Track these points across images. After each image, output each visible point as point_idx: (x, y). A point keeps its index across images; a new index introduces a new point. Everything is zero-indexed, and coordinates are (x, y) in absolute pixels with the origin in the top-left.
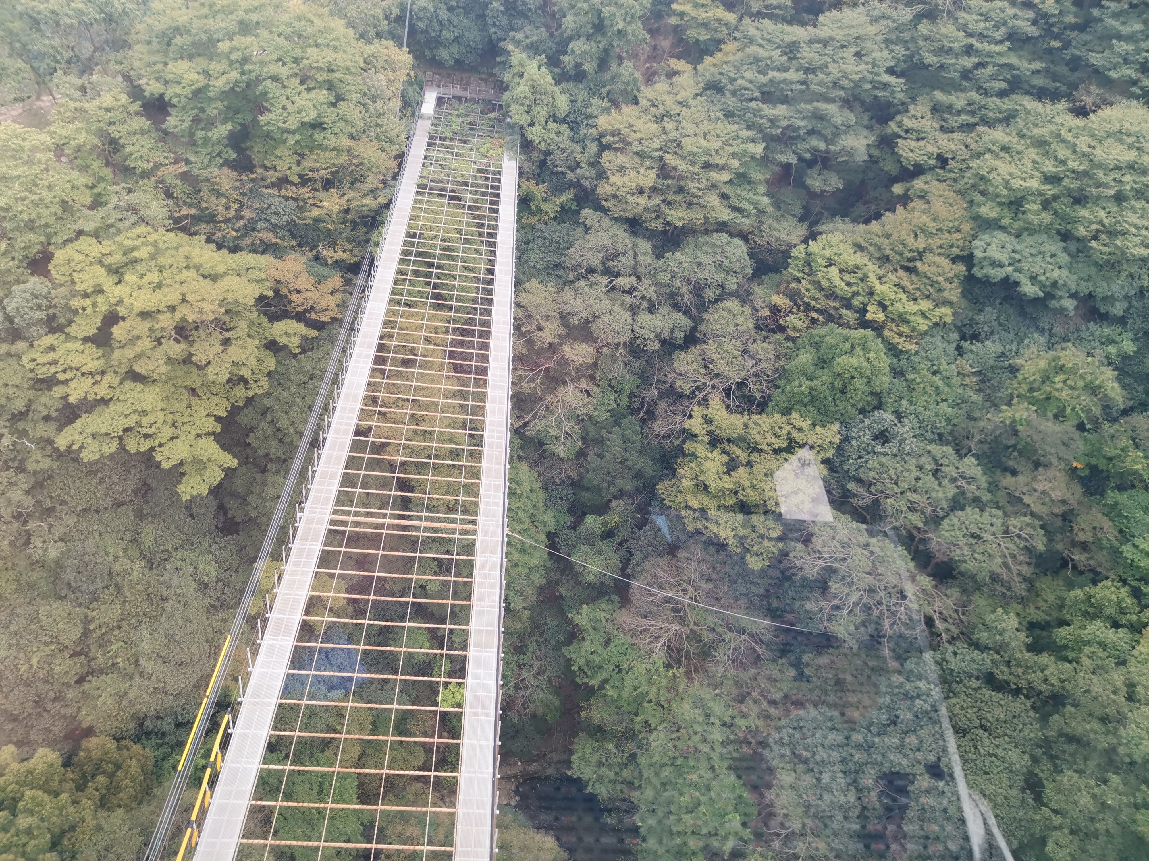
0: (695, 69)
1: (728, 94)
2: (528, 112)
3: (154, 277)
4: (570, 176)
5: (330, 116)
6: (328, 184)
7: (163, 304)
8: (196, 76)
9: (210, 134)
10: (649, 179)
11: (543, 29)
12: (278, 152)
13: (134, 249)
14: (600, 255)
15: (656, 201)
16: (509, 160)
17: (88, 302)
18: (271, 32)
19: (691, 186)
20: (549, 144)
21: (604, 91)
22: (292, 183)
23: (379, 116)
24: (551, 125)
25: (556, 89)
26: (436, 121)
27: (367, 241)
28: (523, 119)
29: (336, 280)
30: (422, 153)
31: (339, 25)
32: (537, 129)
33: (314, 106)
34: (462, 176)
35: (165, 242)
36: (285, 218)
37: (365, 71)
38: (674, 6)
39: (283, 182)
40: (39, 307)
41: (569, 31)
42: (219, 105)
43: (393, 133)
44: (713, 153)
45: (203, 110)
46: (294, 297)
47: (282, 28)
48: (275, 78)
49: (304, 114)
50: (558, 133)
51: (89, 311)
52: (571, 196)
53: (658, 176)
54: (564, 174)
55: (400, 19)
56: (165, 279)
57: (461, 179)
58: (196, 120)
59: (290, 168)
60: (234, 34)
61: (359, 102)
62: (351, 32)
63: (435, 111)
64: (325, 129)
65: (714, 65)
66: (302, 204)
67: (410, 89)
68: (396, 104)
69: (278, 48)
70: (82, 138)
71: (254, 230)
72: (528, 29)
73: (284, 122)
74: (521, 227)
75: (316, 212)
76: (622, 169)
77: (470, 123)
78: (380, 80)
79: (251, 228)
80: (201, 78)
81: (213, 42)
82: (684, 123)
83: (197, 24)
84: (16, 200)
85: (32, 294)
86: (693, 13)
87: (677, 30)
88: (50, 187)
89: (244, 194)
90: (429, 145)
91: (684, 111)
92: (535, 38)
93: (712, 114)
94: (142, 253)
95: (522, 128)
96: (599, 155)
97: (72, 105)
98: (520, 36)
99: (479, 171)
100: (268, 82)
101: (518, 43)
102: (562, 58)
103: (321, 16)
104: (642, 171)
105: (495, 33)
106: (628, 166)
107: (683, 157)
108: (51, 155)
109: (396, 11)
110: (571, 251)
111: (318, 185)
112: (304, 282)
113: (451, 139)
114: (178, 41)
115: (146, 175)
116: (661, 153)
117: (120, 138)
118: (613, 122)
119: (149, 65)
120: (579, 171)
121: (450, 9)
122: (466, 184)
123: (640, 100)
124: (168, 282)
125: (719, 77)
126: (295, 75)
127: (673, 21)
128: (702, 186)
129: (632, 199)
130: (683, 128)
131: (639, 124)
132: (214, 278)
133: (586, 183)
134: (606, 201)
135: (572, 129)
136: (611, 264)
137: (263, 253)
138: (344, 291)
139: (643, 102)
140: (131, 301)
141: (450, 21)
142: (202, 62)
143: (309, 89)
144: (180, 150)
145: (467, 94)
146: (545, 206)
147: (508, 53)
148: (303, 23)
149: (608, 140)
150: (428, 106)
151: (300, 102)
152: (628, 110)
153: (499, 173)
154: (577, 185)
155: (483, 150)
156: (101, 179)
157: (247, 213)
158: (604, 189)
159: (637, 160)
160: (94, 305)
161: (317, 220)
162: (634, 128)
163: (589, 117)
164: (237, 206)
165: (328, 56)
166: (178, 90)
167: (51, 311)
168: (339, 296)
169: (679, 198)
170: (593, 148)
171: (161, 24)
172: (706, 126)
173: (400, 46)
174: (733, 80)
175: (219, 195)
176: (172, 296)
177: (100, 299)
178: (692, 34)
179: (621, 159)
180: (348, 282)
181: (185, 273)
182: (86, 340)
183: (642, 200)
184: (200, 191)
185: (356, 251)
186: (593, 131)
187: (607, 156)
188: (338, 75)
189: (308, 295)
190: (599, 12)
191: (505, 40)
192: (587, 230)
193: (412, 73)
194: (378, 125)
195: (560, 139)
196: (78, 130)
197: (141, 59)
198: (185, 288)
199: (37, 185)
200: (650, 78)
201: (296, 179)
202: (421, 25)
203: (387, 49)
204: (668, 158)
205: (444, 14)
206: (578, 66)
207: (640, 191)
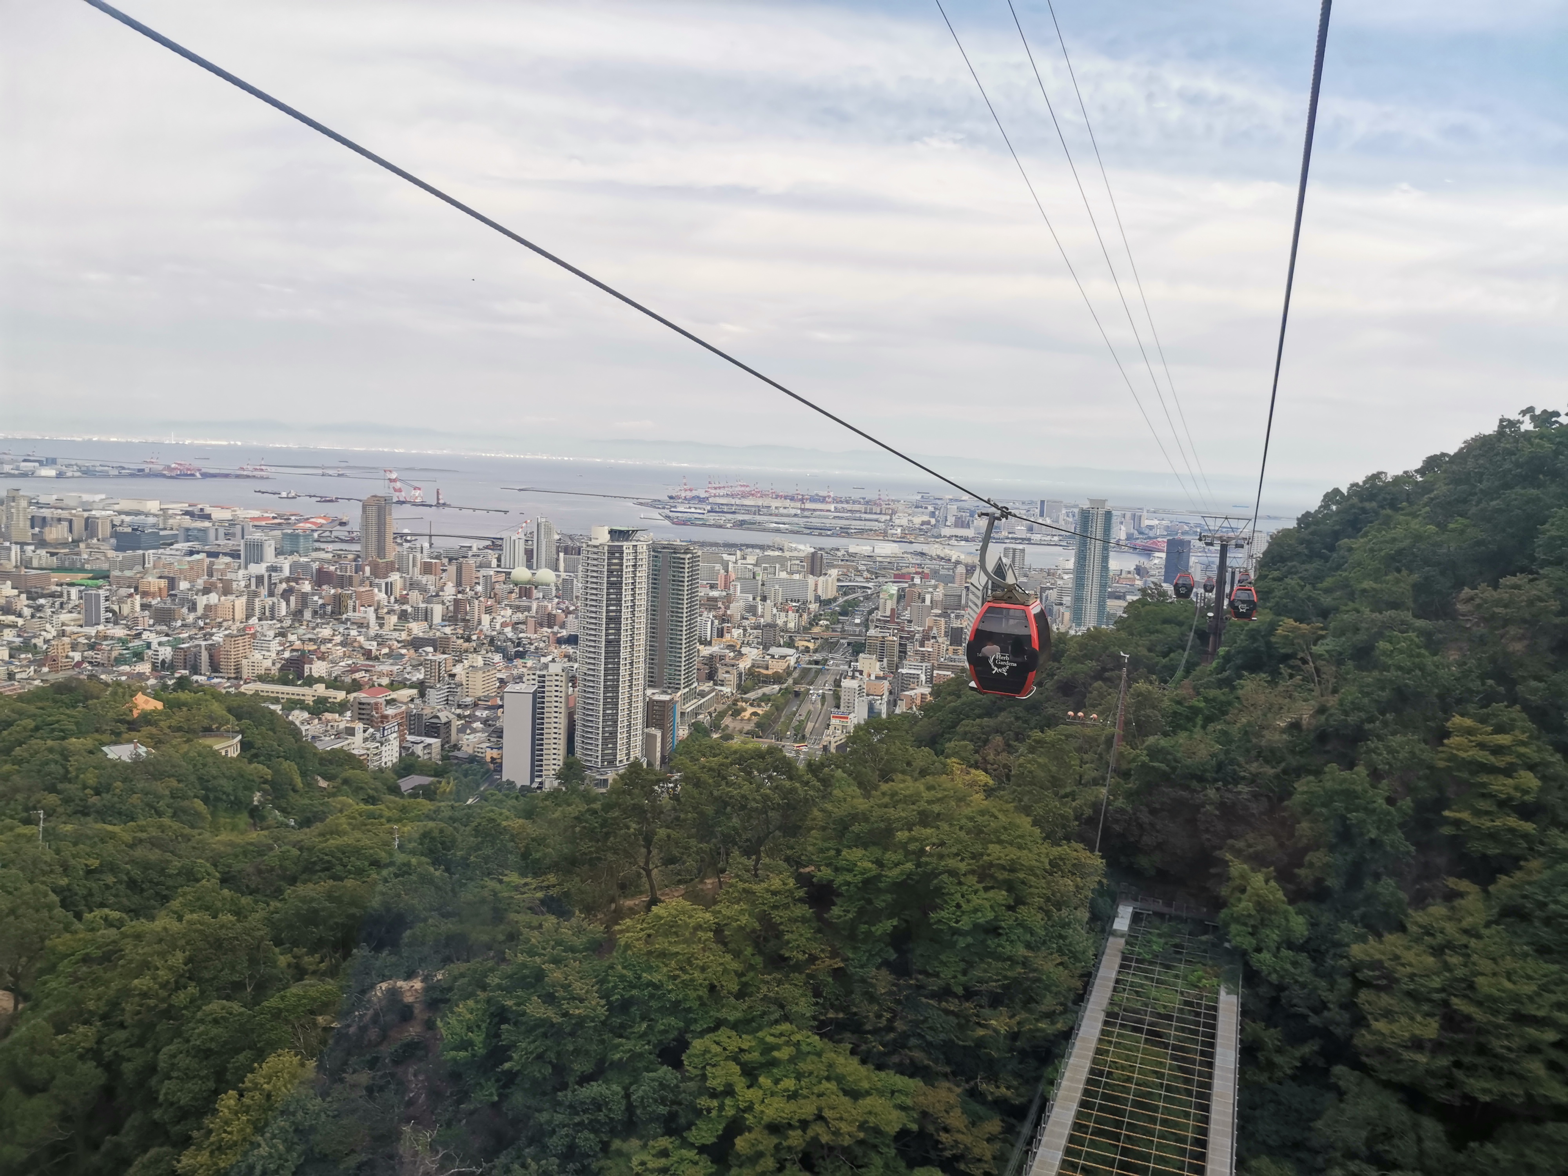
0: (1486, 891)
1: (1537, 923)
2: (1252, 934)
3: (789, 1083)
4: (1314, 1020)
5: (1008, 920)
6: (996, 1001)
7: (797, 1117)
8: (870, 865)
9: (873, 929)
10: (1431, 1029)
11: (1271, 838)
12: (943, 957)
13: (777, 1047)
14: (1364, 1134)
15: (1443, 1062)
16: (1228, 993)
17: (715, 1103)
18: (951, 825)
19: (1497, 1044)
20: (1282, 977)
21: (1356, 913)
22: (955, 996)
23: (1063, 927)
24: (1284, 952)
25: (1290, 908)
26: (1132, 940)
27: (1038, 1079)
28: (1248, 942)
29: (994, 1125)
30: (1114, 975)
31: (1025, 822)
32: (1266, 956)
33: (991, 907)
34: (1165, 1007)
35: (809, 1044)
36: (942, 1036)
37: (1051, 874)
38: (1446, 813)
39: (946, 993)
40: (663, 1101)
41: (1305, 841)
42: (889, 897)
43: (1079, 948)
44: (1525, 1000)
45: (869, 902)
46: (943, 1137)
47: (964, 821)
48: (952, 873)
49: (980, 914)
50: (1295, 964)
51: (714, 1113)
52: (1315, 1048)
53: (1442, 1027)
54: (1305, 1017)
55: (1091, 821)
56: (801, 1089)
57: (1162, 1011)
58: (861, 912)
59: (955, 977)
60: (914, 825)
61: (1040, 908)
62: (1037, 831)
63: (1130, 928)
64: (1000, 935)
65: (1513, 886)
66: (963, 1021)
67: (1100, 901)
68: (1084, 915)
69: (959, 841)
70: (744, 920)
71: (904, 1046)
72: (1251, 837)
73: (957, 922)
74: (1245, 1085)
75: (981, 1032)
76: (1388, 1014)
77: (1176, 946)
78: (1068, 884)
79: (899, 1045)
80: (874, 866)
81: (889, 832)
82: (1475, 957)
83: (877, 812)
84: (669, 977)
85: (661, 1084)
86: (1475, 822)
87: (1455, 842)
88: (703, 969)
89: (898, 1002)
90: (1122, 966)
91: (1473, 943)
92: (1260, 848)
93: (1517, 949)
94: (783, 1054)
95: (1244, 953)
96: (1354, 993)
97: (741, 885)
98: (1240, 844)
99: (1186, 1003)
100: (944, 877)
101: (1238, 853)
102: (1296, 871)
103: (1005, 812)
104: (1419, 1018)
105: (1209, 840)
106: (1397, 1009)
107: (1480, 1004)
108: (711, 934)
109: (1088, 812)
110: (1319, 1124)
111: (984, 1001)
112: (956, 1119)
113: (1151, 963)
114: (856, 828)
115: (798, 967)
116: (1443, 995)
117: (781, 923)
118: (1372, 951)
119: (821, 851)
120: (1326, 1013)
121: (1153, 812)
122: (1170, 1018)
123: (1408, 926)
124: (805, 1092)
125: (1520, 901)
126: (973, 872)
127: (1447, 830)
128: (1514, 1046)
129: (1407, 1055)
130: (1474, 964)
131: (1409, 956)
132: (855, 1095)
133: (1338, 1031)
134: (1368, 1056)
135: (1314, 960)
136: (1380, 1147)
137: (911, 1076)
138: (1004, 1141)
139: (1413, 929)
140: (762, 1108)
141: (1152, 825)
142: (877, 852)
143: (986, 889)
144: (838, 945)
145: (1173, 911)
146: (1278, 1059)
147: (1226, 863)
148: (987, 817)
149: (1366, 974)
150: (1122, 923)
151: (976, 901)
152: (1392, 939)
153: (1215, 1009)
154: (1324, 1033)
155: (1192, 978)
156: (752, 967)
157: (899, 1025)
158: (1364, 1039)
159: (1411, 1003)
160: (721, 1108)
161: (980, 1043)
162: (1403, 961)
163: (1338, 944)
164: (889, 1015)
165: (1013, 853)
166: (849, 877)
167: (675, 1107)
168: (998, 1145)
169: (1480, 1060)
170: (1345, 984)
171: (839, 812)
172: (1509, 963)
173: (1092, 851)
174: (1543, 905)
175: (872, 998)
176: (807, 1109)
177: (728, 1101)
178: (1475, 846)
179: (1385, 1000)
180: (1009, 1130)
181: (825, 1085)
182: (702, 1149)
183: (1422, 1058)
184: (852, 992)
185: (1022, 1090)
186: (1343, 962)
187: (1364, 996)
188: (1021, 875)
189: (960, 1137)
190: (1344, 818)
191: (1221, 848)
192: (1341, 1094)
193: (1105, 881)
194: (1061, 936)
195: (1298, 971)
196: (742, 912)
197: (814, 845)
198: (823, 1102)
199: (690, 963)
200: (1420, 900)
201: (960, 990)
202: (1117, 828)
203: (1076, 852)
204: (1457, 1003)
205: (1145, 817)
206: (1319, 881)
207: (1417, 1044)
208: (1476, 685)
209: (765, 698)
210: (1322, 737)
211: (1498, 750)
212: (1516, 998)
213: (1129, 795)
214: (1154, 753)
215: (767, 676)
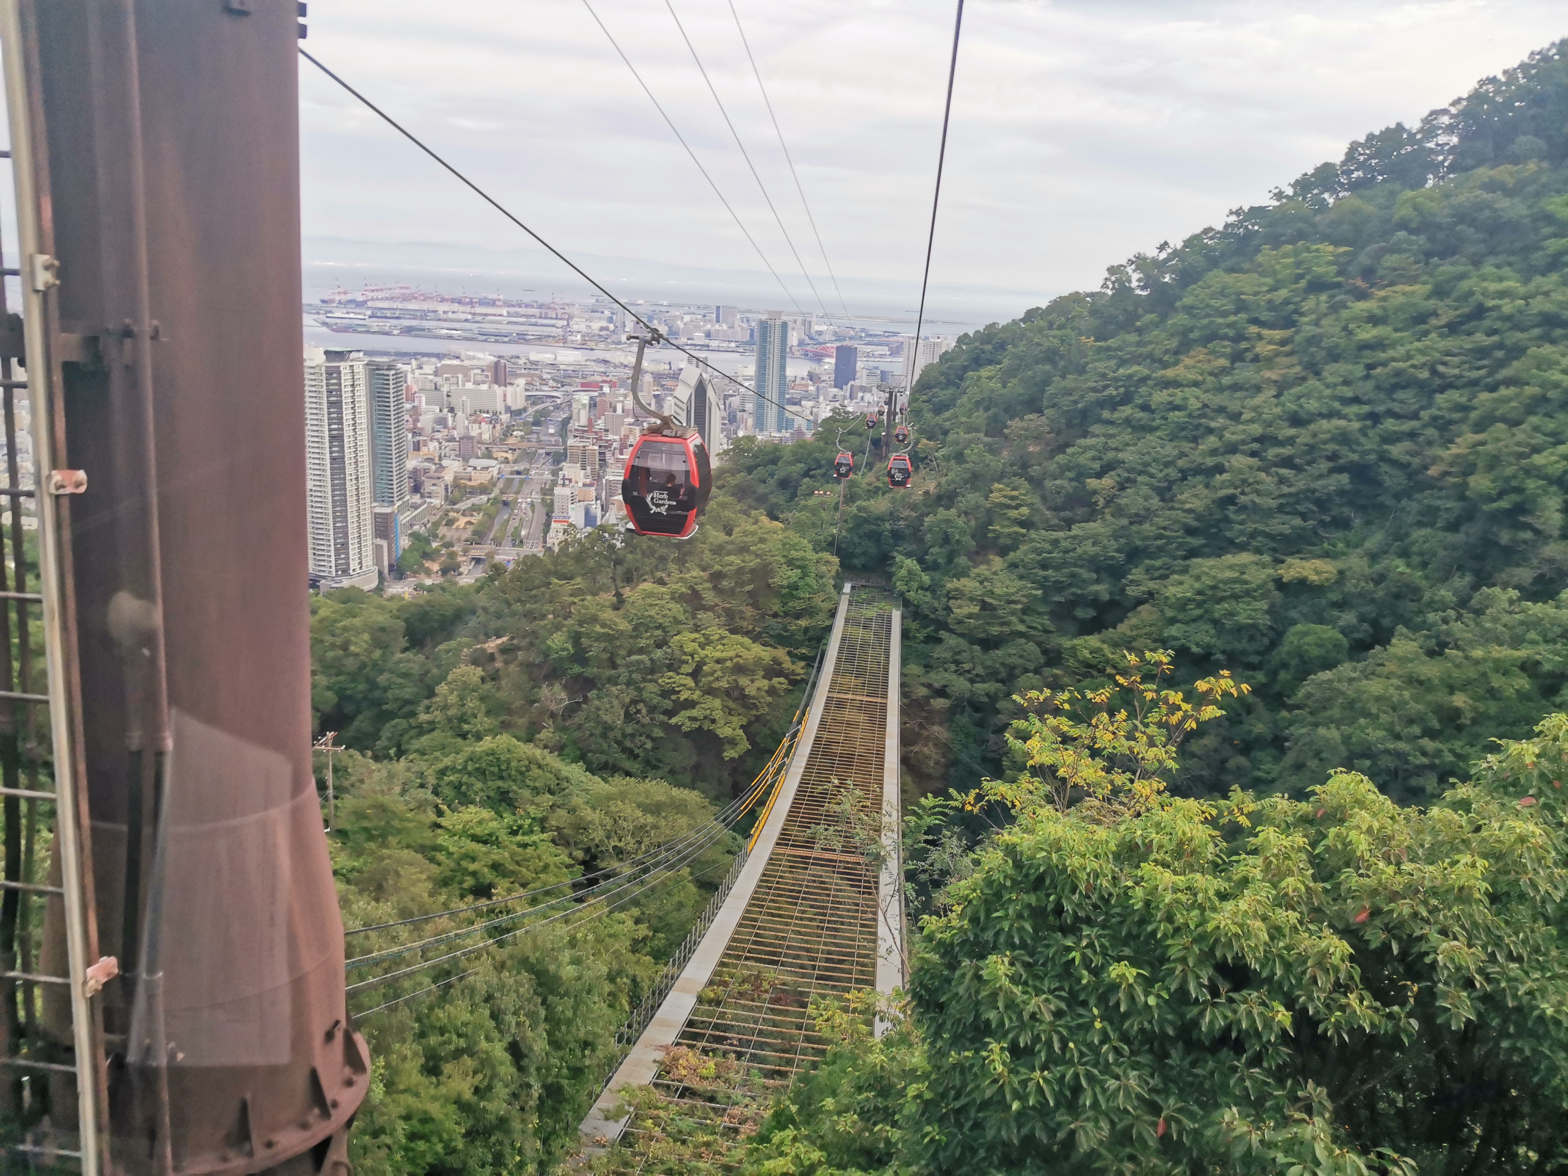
0: (1003, 558)
1: (1020, 568)
2: (906, 585)
3: (720, 647)
4: (932, 616)
6: (799, 616)
7: (727, 657)
9: (743, 589)
10: (976, 609)
11: (914, 544)
13: (711, 636)
15: (980, 622)
16: (896, 610)
17: (689, 657)
19: (1000, 612)
20: (919, 602)
21: (950, 572)
23: (824, 586)
24: (920, 591)
25: (922, 573)
26: (852, 596)
28: (904, 589)
29: (804, 664)
30: (846, 607)
31: (804, 542)
32: (912, 594)
33: (794, 577)
35: (724, 634)
36: (777, 631)
37: (817, 564)
40: (666, 660)
41: (929, 543)
42: (749, 575)
43: (831, 596)
44: (1012, 595)
45: (740, 578)
46: (783, 667)
47: (777, 542)
48: (776, 563)
49: (789, 580)
50: (924, 595)
51: (690, 661)
52: (932, 627)
53: (981, 608)
54: (929, 616)
55: (832, 542)
58: (736, 583)
61: (814, 578)
62: (810, 545)
63: (851, 591)
64: (799, 588)
65: (1014, 555)
66: (785, 625)
67: (839, 578)
68: (832, 583)
69: (777, 549)
70: (683, 590)
72: (905, 545)
73: (780, 583)
74: (903, 646)
75: (793, 628)
76: (960, 607)
77: (872, 596)
78: (824, 569)
80: (741, 562)
82: (995, 582)
84: (655, 614)
85: (663, 653)
86: (1002, 530)
87: (993, 539)
88: (669, 610)
90: (850, 604)
91: (995, 577)
92: (909, 549)
93: (1011, 577)
94: (714, 638)
95: (903, 594)
96: (948, 602)
97: (677, 576)
98: (901, 549)
99: (878, 615)
100: (773, 565)
101: (900, 552)
102: (925, 557)
103: (794, 538)
104: (972, 607)
105: (886, 549)
106: (964, 605)
107: (995, 598)
108: (669, 596)
109: (830, 538)
110: (934, 654)
111: (793, 616)
112: (787, 661)
113: (862, 603)
114: (727, 548)
116: (982, 597)
117: (700, 591)
118: (956, 586)
119: (712, 559)
120: (937, 613)
121: (860, 537)
122: (872, 621)
123: (971, 574)
124: (728, 649)
125: (1015, 560)
126: (785, 562)
127: (990, 535)
128: (1007, 612)
129: (967, 621)
130: (995, 584)
131: (970, 585)
132: (748, 650)
133: (941, 618)
134: (953, 624)
135: (932, 593)
136: (957, 657)
137: (767, 645)
138: (809, 669)
139: (973, 575)
140: (711, 656)
141: (859, 543)
142: (742, 556)
143: (792, 569)
144: (726, 598)
145: (870, 583)
146: (917, 635)
147: (894, 558)
148: (787, 540)
149: (952, 594)
150: (847, 588)
151: (788, 574)
152: (964, 581)
153: (891, 616)
154: (936, 620)
155: (881, 607)
158: (951, 619)
159: (969, 602)
160: (693, 658)
161: (793, 633)
162: (967, 587)
163: (942, 585)
165: (801, 555)
166: (729, 569)
167: (672, 661)
168: (806, 670)
169: (994, 620)
170: (944, 600)
172: (1008, 583)
173: (833, 555)
174: (1023, 561)
177: (695, 656)
178: (1001, 541)
179: (959, 602)
180: (810, 665)
182: (688, 674)
183: (973, 622)
185: (814, 650)
186: (944, 592)
187: (951, 602)
188: (805, 564)
189: (789, 667)
190: (945, 532)
191: (892, 551)
192: (942, 642)
193: (839, 570)
194: (823, 590)
195: (926, 598)
196: (681, 586)
198: (736, 652)
199: (663, 608)
200: (976, 564)
202: (843, 545)
203: (826, 555)
204: (986, 599)
205: (856, 539)
206: (935, 561)
207: (970, 616)
208: (1008, 469)
209: (475, 508)
210: (939, 498)
211: (1013, 498)
212: (1008, 594)
213: (849, 530)
214: (860, 509)
215: (472, 487)
